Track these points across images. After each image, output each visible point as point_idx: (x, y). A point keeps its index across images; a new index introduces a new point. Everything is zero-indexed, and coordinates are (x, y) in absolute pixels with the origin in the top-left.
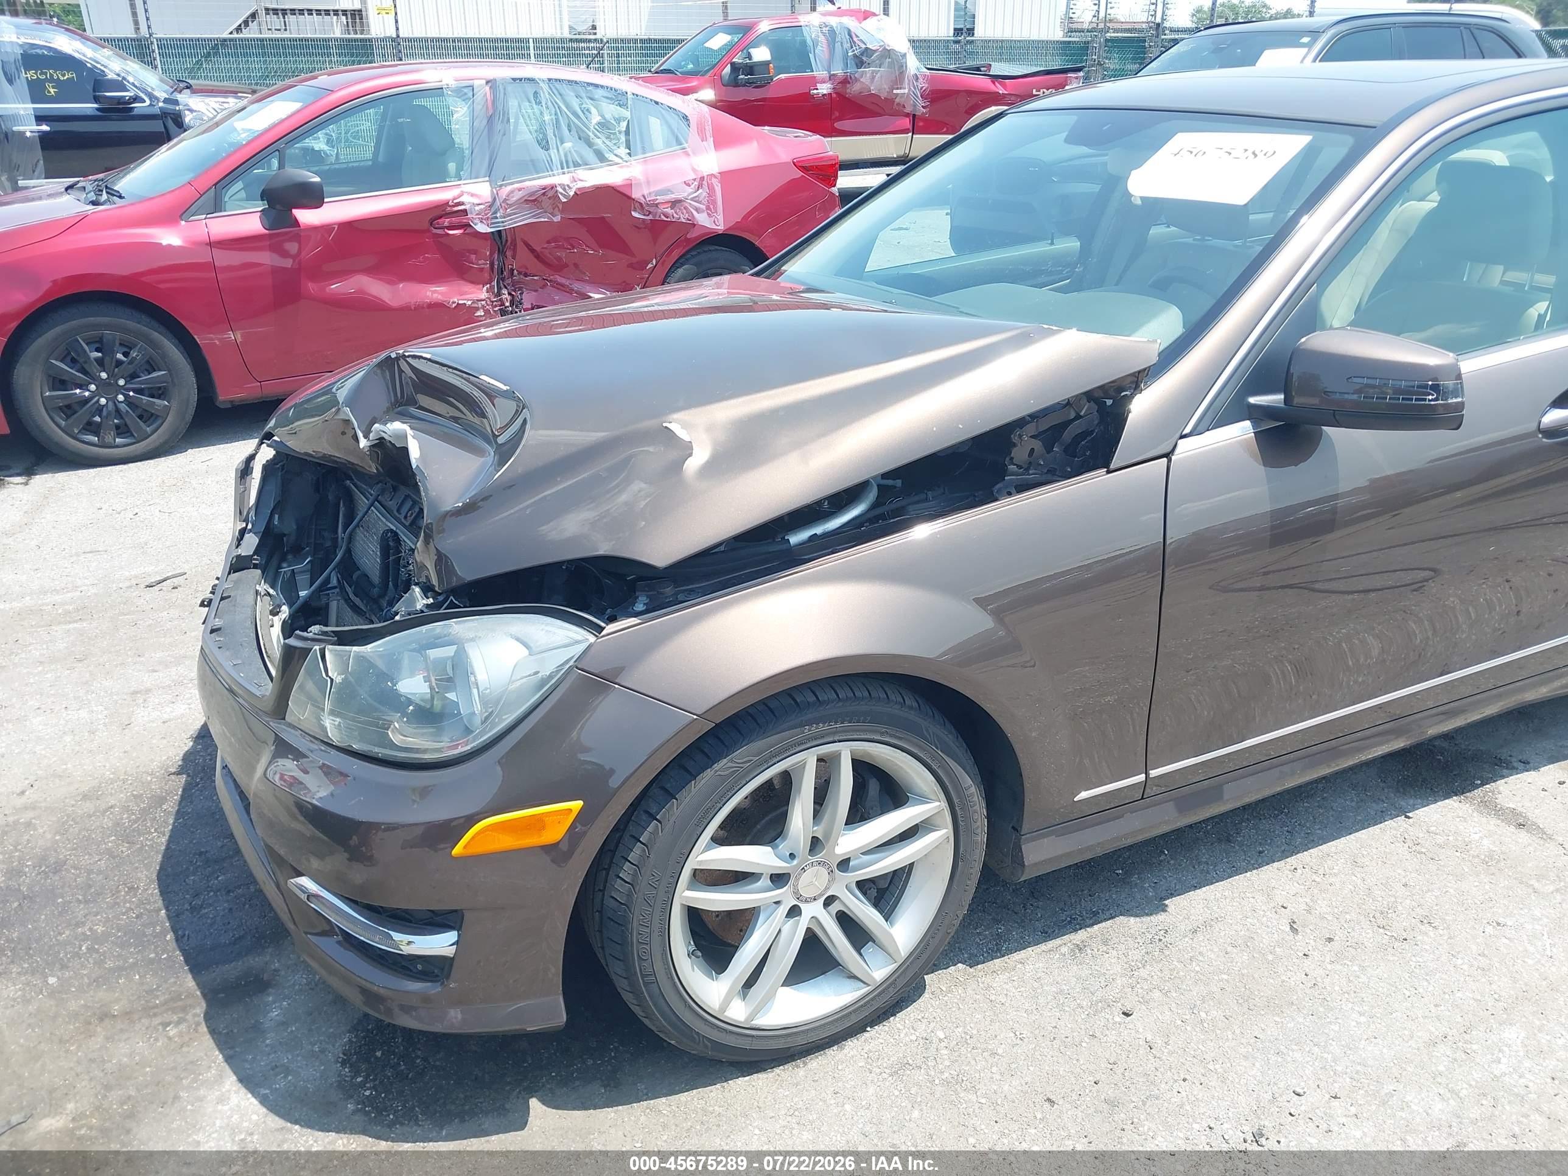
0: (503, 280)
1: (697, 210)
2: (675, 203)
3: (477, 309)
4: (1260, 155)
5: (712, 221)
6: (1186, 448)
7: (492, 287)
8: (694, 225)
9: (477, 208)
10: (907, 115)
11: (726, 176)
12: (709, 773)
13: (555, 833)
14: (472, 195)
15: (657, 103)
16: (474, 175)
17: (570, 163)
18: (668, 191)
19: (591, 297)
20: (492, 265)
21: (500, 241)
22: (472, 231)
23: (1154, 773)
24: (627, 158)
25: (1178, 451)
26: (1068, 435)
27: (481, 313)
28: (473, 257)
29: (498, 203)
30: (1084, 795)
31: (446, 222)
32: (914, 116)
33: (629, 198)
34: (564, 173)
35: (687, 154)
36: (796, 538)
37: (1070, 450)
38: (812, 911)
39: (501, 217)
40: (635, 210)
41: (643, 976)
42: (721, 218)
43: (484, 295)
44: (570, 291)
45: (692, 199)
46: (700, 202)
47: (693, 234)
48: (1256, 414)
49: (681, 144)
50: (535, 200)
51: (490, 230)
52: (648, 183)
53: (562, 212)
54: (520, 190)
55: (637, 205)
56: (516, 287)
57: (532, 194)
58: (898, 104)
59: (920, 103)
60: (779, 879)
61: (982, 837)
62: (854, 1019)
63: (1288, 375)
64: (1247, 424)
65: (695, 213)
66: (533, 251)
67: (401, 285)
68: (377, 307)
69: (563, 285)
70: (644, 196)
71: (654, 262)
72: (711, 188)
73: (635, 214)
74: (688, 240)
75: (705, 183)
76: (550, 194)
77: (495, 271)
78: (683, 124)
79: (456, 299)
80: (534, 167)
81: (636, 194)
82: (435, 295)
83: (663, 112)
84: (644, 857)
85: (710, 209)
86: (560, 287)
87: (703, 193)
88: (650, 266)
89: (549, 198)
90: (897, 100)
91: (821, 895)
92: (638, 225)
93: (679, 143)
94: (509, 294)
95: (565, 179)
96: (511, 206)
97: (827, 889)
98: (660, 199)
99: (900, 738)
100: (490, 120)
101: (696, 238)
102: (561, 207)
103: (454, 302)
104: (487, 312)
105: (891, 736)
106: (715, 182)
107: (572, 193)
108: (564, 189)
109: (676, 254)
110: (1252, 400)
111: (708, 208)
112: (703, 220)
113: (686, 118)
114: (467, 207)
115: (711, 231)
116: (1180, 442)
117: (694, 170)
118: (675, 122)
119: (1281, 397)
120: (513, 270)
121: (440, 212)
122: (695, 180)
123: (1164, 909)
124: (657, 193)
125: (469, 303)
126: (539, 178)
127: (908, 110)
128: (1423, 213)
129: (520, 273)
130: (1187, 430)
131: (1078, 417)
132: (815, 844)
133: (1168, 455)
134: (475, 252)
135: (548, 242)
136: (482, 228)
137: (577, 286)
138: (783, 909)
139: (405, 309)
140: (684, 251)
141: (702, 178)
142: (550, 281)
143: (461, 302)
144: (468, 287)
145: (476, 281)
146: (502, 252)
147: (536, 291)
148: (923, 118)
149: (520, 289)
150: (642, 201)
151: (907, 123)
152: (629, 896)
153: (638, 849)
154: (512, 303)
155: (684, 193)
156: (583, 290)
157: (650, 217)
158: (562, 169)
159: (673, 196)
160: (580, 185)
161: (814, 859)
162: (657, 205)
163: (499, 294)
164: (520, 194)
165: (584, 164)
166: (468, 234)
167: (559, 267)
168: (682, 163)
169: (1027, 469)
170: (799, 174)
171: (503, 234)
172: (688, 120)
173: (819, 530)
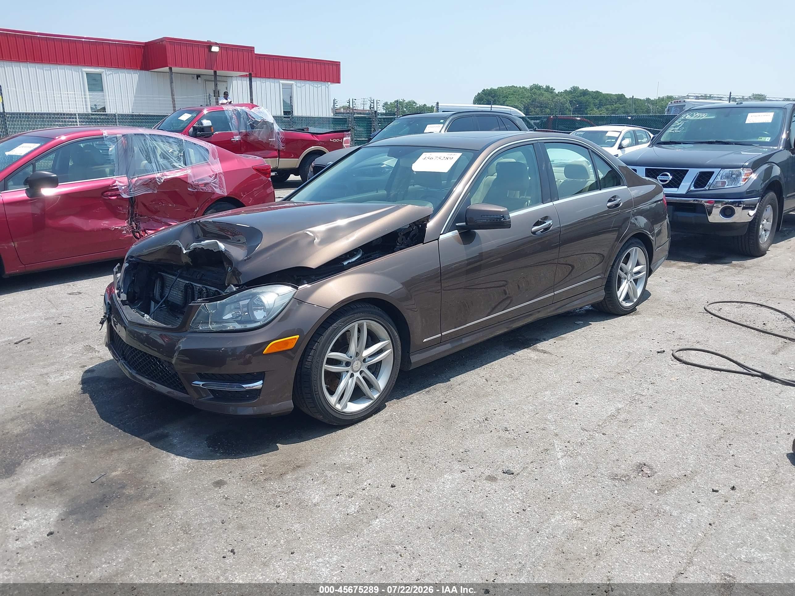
0: (133, 218)
1: (215, 187)
2: (206, 184)
3: (123, 230)
4: (449, 159)
5: (222, 191)
6: (442, 237)
7: (129, 221)
8: (214, 193)
9: (123, 188)
10: (276, 150)
11: (226, 174)
12: (331, 328)
13: (291, 346)
14: (120, 182)
15: (195, 144)
16: (120, 174)
17: (160, 168)
18: (202, 180)
19: (171, 225)
20: (129, 211)
21: (132, 201)
22: (120, 197)
23: (443, 334)
24: (184, 166)
25: (440, 238)
26: (412, 234)
27: (125, 232)
28: (121, 208)
29: (131, 186)
30: (425, 340)
31: (109, 193)
32: (279, 150)
33: (186, 182)
34: (158, 173)
35: (209, 165)
36: (345, 263)
37: (411, 239)
38: (357, 375)
39: (133, 191)
40: (189, 188)
41: (315, 392)
42: (225, 190)
43: (126, 225)
44: (161, 222)
45: (213, 183)
46: (216, 184)
47: (214, 197)
48: (458, 228)
49: (206, 160)
50: (147, 184)
51: (128, 197)
52: (194, 176)
53: (158, 189)
54: (140, 180)
55: (190, 186)
56: (137, 221)
57: (146, 181)
58: (271, 145)
59: (281, 144)
60: (348, 364)
61: (400, 353)
62: (370, 411)
63: (466, 218)
64: (457, 231)
65: (214, 188)
66: (145, 205)
67: (90, 221)
68: (80, 231)
69: (157, 220)
70: (193, 182)
71: (198, 208)
72: (220, 178)
73: (189, 189)
74: (211, 199)
75: (217, 176)
76: (153, 182)
77: (130, 214)
78: (206, 153)
79: (114, 227)
80: (146, 171)
81: (189, 181)
82: (105, 225)
83: (198, 148)
84: (315, 353)
85: (221, 187)
86: (156, 221)
87: (217, 180)
88: (196, 210)
89: (153, 183)
90: (271, 143)
91: (359, 370)
92: (191, 194)
93: (205, 160)
94: (135, 224)
95: (159, 175)
96: (136, 186)
97: (360, 368)
98: (200, 183)
99: (378, 319)
100: (126, 151)
101: (215, 199)
102: (157, 186)
103: (113, 228)
104: (127, 232)
105: (377, 318)
106: (221, 175)
107: (162, 181)
108: (159, 179)
109: (207, 205)
110: (457, 224)
111: (220, 186)
112: (218, 191)
113: (207, 150)
114: (118, 187)
115: (222, 196)
116: (441, 236)
117: (213, 171)
118: (203, 151)
119: (465, 223)
120: (136, 214)
121: (107, 189)
122: (213, 175)
123: (450, 381)
124: (198, 181)
125: (120, 228)
126: (148, 175)
127: (276, 147)
128: (494, 179)
129: (139, 215)
130: (442, 233)
131: (413, 230)
132: (357, 354)
133: (438, 239)
134: (122, 206)
135: (152, 202)
136: (125, 196)
137: (164, 220)
138: (349, 374)
139: (92, 231)
140: (210, 203)
141: (216, 174)
142: (152, 218)
143: (116, 228)
144: (119, 221)
145: (122, 217)
146: (132, 206)
147: (145, 223)
148: (283, 151)
149: (139, 222)
150: (192, 183)
151: (276, 153)
152: (311, 365)
153: (313, 351)
154: (136, 227)
155: (209, 180)
156: (167, 222)
157: (196, 190)
158: (158, 171)
159: (205, 181)
160: (165, 177)
161: (357, 358)
162: (198, 185)
163: (131, 224)
164: (141, 181)
165: (167, 169)
166: (119, 199)
167: (156, 212)
168: (207, 168)
169: (402, 244)
170: (255, 172)
171: (134, 198)
172: (208, 151)
173: (350, 261)
